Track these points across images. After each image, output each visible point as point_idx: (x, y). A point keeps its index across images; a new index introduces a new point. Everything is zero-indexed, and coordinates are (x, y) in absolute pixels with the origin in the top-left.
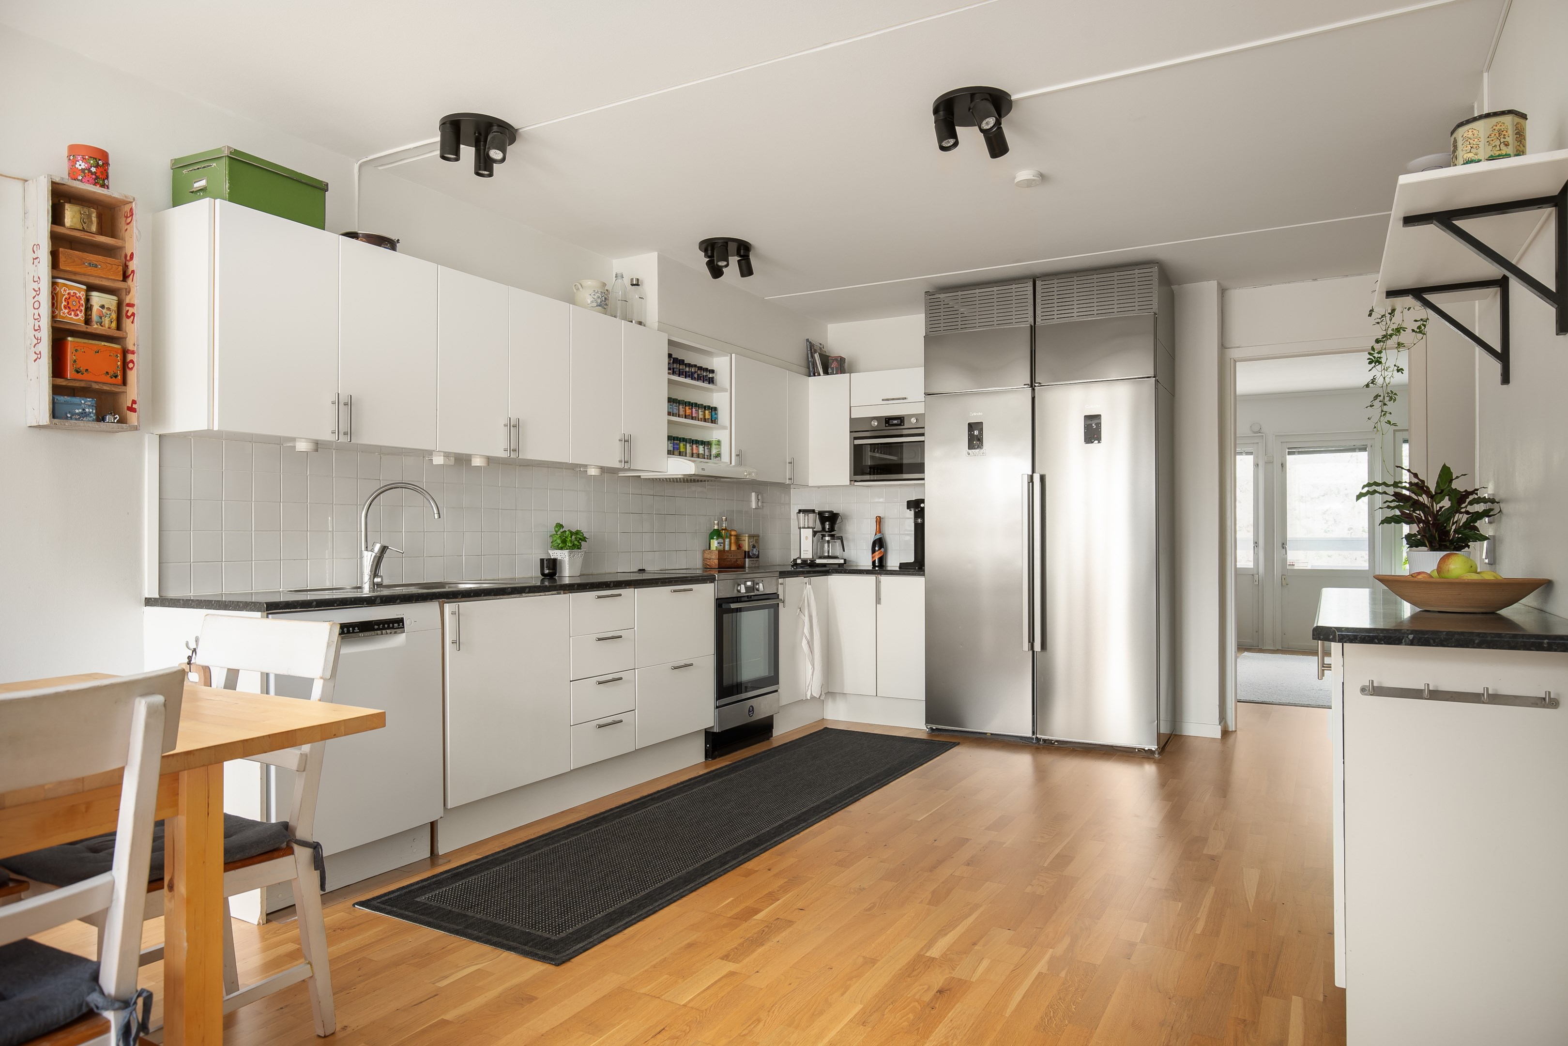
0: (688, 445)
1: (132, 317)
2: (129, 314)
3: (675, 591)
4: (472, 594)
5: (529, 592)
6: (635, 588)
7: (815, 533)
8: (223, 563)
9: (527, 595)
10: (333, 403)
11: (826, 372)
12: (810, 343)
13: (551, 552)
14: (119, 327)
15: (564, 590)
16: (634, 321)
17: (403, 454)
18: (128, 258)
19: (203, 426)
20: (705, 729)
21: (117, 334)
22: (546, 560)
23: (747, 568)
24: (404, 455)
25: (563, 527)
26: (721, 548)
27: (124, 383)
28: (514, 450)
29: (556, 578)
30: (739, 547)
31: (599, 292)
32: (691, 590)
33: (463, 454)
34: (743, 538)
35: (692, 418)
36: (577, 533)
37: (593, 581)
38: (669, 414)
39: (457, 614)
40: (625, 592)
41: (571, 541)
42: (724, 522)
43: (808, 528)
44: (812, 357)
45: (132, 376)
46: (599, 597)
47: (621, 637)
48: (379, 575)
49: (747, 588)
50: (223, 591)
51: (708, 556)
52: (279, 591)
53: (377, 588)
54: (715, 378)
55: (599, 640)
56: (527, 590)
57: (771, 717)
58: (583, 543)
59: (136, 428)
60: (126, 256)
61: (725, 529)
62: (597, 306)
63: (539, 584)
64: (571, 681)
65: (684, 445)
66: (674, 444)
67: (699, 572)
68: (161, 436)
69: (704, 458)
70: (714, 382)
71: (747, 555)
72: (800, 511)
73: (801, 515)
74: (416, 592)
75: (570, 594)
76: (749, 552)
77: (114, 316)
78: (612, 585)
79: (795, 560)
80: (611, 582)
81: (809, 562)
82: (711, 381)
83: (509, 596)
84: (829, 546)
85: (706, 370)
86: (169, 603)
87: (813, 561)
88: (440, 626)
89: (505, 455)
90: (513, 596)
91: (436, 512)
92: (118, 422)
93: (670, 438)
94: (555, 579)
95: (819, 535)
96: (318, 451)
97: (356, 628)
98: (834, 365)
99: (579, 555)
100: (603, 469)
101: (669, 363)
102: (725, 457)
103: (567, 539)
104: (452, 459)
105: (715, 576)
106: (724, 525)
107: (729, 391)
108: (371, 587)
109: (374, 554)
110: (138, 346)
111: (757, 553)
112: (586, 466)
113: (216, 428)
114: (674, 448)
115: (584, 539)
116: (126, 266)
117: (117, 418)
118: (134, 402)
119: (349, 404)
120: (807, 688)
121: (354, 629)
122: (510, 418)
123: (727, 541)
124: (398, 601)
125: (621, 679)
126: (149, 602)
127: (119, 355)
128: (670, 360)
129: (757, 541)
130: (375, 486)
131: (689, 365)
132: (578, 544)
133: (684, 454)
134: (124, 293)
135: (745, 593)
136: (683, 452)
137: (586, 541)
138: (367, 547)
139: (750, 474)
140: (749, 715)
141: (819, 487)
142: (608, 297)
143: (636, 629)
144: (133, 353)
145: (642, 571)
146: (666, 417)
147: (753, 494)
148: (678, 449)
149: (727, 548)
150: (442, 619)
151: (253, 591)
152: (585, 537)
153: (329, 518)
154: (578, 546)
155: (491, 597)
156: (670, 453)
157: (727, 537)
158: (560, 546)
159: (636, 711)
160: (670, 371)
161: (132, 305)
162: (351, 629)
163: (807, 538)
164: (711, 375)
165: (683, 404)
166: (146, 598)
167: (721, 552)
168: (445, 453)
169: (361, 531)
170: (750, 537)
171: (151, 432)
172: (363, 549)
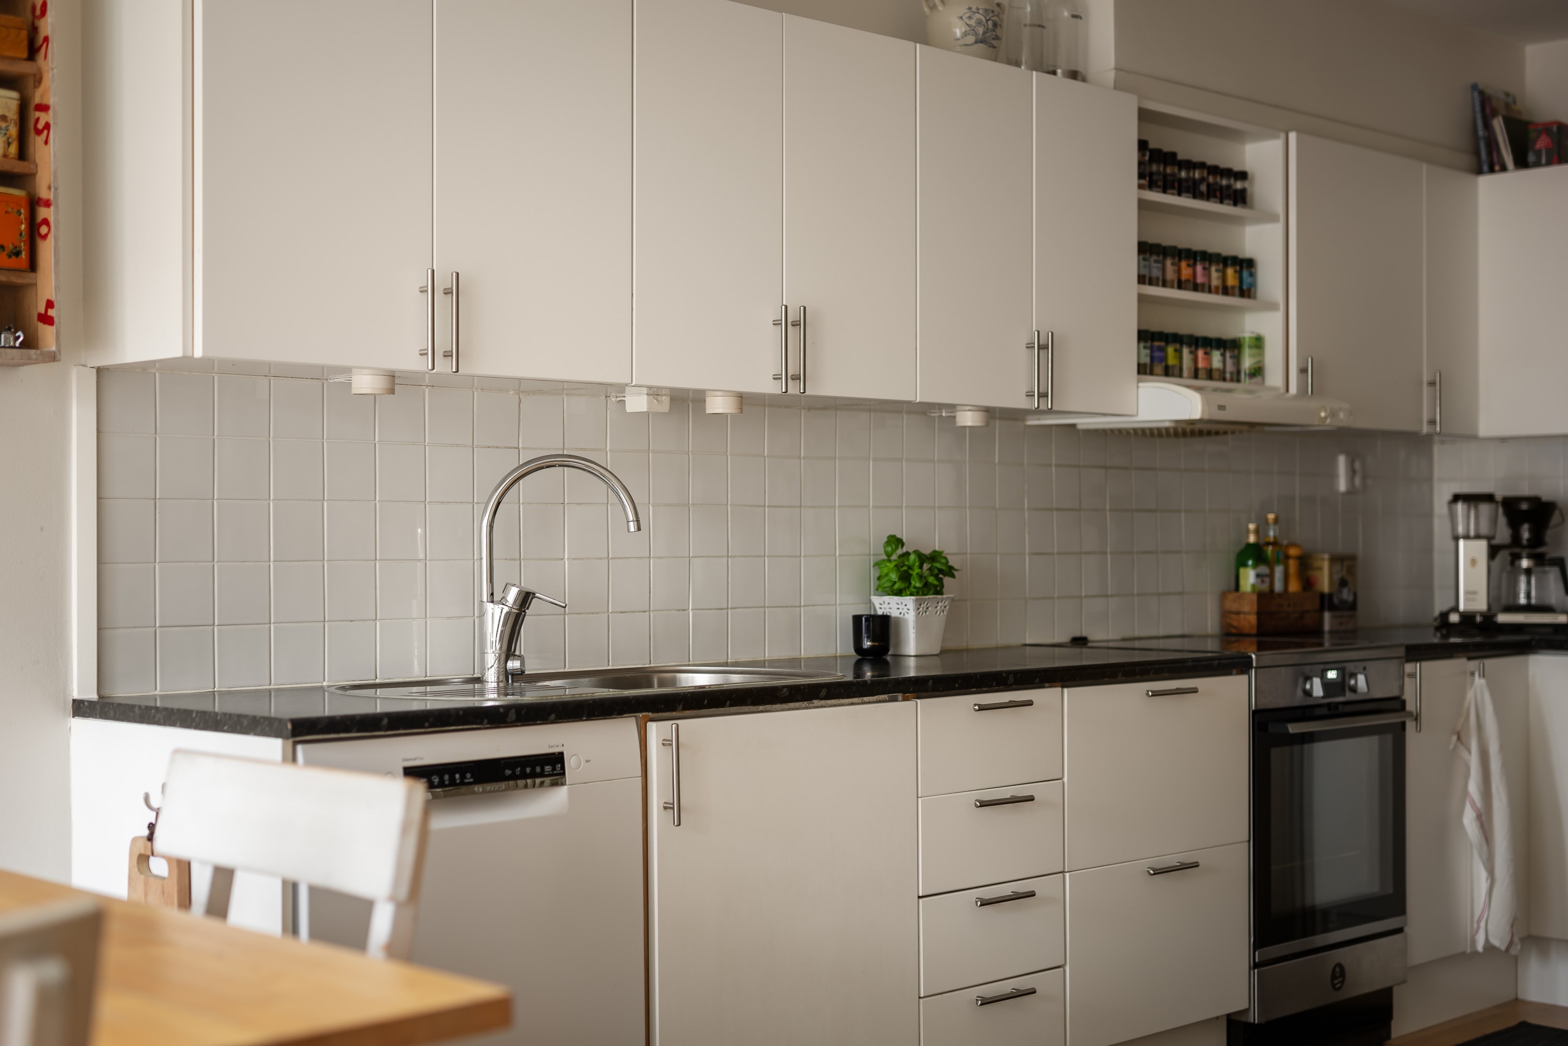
0: (1186, 351)
1: (46, 132)
2: (40, 126)
3: (1156, 694)
4: (706, 702)
5: (828, 697)
6: (1063, 687)
7: (1493, 551)
8: (216, 628)
9: (823, 702)
10: (423, 291)
11: (1522, 163)
12: (1482, 93)
13: (877, 600)
14: (22, 154)
15: (904, 693)
16: (1059, 71)
17: (565, 392)
18: (38, 12)
19: (174, 351)
20: (1228, 1016)
21: (19, 167)
22: (867, 620)
23: (1326, 636)
24: (567, 395)
25: (903, 544)
26: (1265, 587)
27: (33, 266)
28: (796, 378)
29: (889, 658)
30: (1308, 584)
31: (981, 11)
32: (1194, 691)
33: (688, 390)
34: (1317, 564)
35: (1196, 288)
36: (935, 557)
37: (969, 671)
38: (1141, 280)
39: (674, 745)
40: (1040, 696)
41: (921, 577)
42: (1272, 527)
43: (1478, 537)
44: (1487, 126)
45: (47, 250)
46: (982, 708)
47: (1031, 799)
48: (517, 653)
49: (1328, 685)
50: (217, 685)
51: (1234, 607)
52: (322, 687)
53: (513, 682)
54: (1249, 191)
55: (981, 806)
56: (824, 692)
57: (1387, 993)
58: (947, 580)
59: (53, 357)
60: (34, 8)
61: (1275, 543)
62: (976, 42)
63: (850, 677)
64: (919, 897)
65: (1176, 350)
66: (1152, 349)
67: (1212, 646)
68: (100, 371)
69: (1224, 380)
70: (1248, 200)
71: (1326, 602)
72: (1456, 498)
73: (1460, 507)
74: (589, 697)
75: (918, 701)
76: (1330, 596)
77: (14, 131)
78: (1011, 679)
79: (1444, 615)
80: (1009, 673)
81: (1478, 619)
82: (1240, 198)
83: (784, 706)
84: (1529, 583)
85: (1229, 173)
86: (115, 713)
87: (1489, 617)
88: (638, 772)
89: (774, 388)
90: (792, 705)
91: (631, 517)
92: (23, 345)
93: (1144, 336)
94: (887, 663)
95: (1503, 556)
96: (393, 393)
97: (468, 775)
98: (1542, 143)
99: (938, 607)
100: (990, 413)
101: (1140, 163)
102: (1274, 377)
103: (911, 572)
104: (666, 400)
105: (1251, 657)
106: (1271, 533)
107: (1282, 218)
108: (501, 679)
109: (506, 609)
110: (56, 189)
111: (1351, 598)
112: (952, 407)
113: (198, 353)
114: (1152, 358)
115: (950, 571)
116: (34, 30)
117: (19, 337)
118: (50, 304)
119: (455, 291)
120: (1475, 926)
121: (463, 777)
122: (786, 307)
123: (1279, 570)
124: (553, 716)
125: (1032, 894)
126: (81, 709)
127: (23, 211)
128: (1144, 155)
129: (1351, 570)
130: (510, 463)
131: (1189, 165)
132: (936, 583)
133: (1177, 372)
134: (31, 83)
135: (1323, 697)
136: (1174, 367)
137: (953, 576)
138: (492, 594)
139: (1333, 414)
140: (1333, 985)
141: (1504, 440)
142: (1002, 20)
143: (1066, 779)
144: (47, 204)
145: (1080, 641)
146: (1133, 288)
147: (1342, 460)
148: (1164, 359)
149: (1278, 586)
150: (644, 755)
151: (271, 687)
152: (951, 568)
153: (419, 530)
154: (936, 586)
155: (746, 708)
156: (1143, 370)
157: (1278, 562)
158: (896, 586)
159: (1068, 968)
160: (1143, 182)
161: (44, 108)
162: (457, 776)
163: (1473, 562)
164: (1239, 185)
165: (1173, 256)
166: (74, 701)
167: (1265, 597)
168: (650, 388)
169: (481, 559)
170: (1336, 559)
171: (83, 362)
172: (485, 599)
